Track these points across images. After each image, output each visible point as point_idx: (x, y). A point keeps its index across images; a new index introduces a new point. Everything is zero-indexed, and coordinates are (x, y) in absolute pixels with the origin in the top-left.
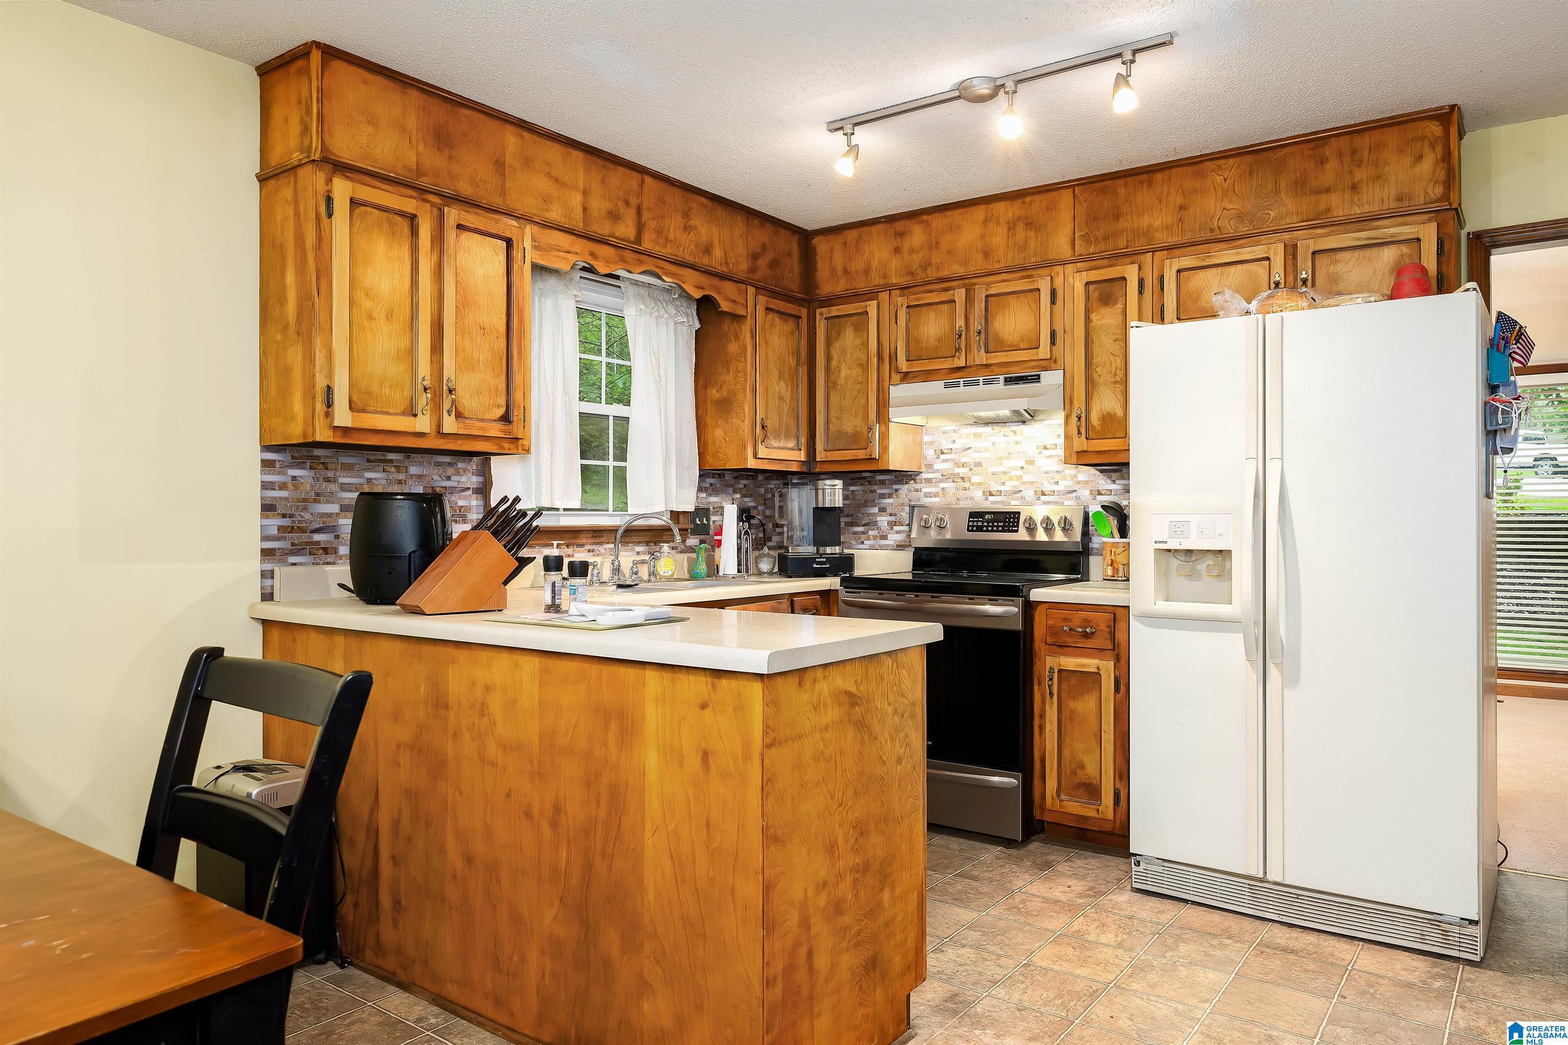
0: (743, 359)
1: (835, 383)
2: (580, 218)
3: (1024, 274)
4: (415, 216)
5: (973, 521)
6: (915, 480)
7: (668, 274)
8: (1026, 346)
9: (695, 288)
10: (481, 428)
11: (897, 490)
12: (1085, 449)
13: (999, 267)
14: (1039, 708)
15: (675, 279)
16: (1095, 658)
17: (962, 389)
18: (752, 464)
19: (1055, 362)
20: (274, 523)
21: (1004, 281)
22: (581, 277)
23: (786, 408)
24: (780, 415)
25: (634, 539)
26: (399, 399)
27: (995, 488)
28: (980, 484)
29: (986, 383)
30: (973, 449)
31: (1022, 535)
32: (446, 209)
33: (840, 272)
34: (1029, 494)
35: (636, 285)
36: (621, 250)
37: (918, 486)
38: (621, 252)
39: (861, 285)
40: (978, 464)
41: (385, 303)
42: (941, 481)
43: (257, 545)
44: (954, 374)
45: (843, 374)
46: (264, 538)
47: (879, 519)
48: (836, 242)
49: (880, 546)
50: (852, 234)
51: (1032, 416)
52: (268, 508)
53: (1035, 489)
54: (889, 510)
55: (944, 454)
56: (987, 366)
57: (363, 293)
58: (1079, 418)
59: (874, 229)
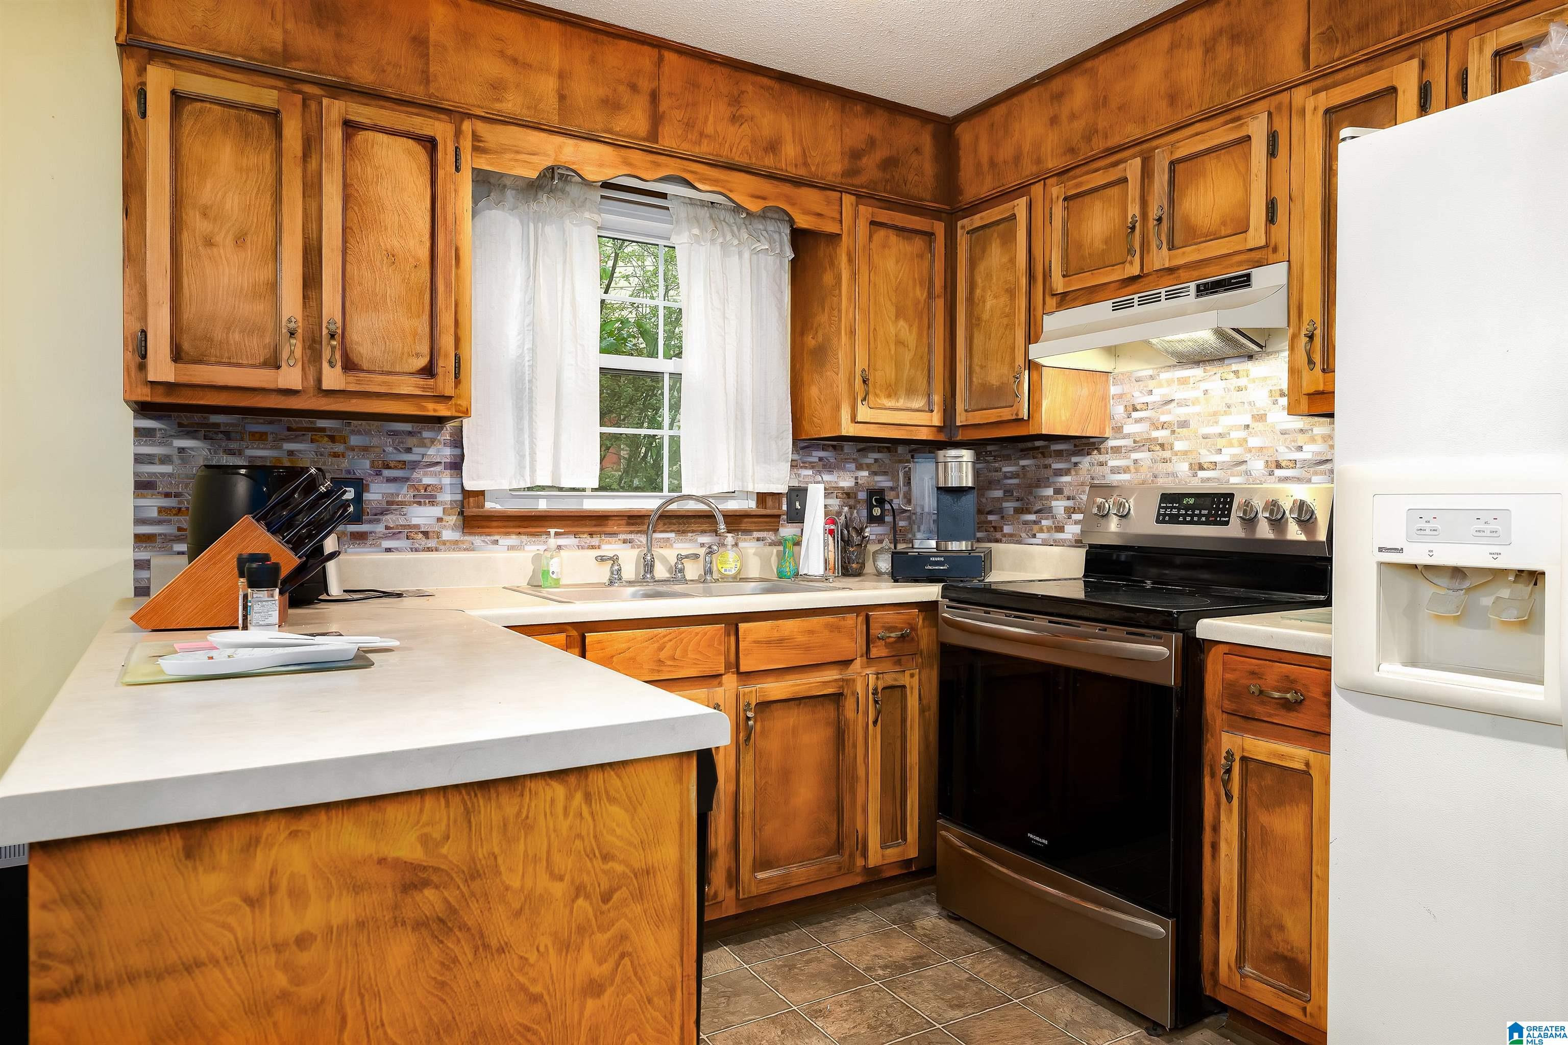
0: (837, 291)
1: (979, 319)
2: (554, 109)
3: (1228, 117)
4: (277, 113)
5: (1166, 508)
6: (1099, 450)
7: (704, 180)
8: (1229, 232)
9: (750, 199)
10: (384, 383)
11: (1076, 464)
12: (1321, 388)
13: (1191, 113)
14: (1211, 815)
15: (716, 186)
16: (1303, 745)
17: (1137, 310)
18: (848, 429)
19: (1275, 250)
20: (152, 504)
21: (1197, 134)
22: (602, 197)
23: (908, 356)
24: (898, 366)
25: (694, 527)
26: (257, 347)
27: (1207, 457)
28: (1185, 453)
29: (1171, 296)
30: (1176, 401)
31: (1234, 530)
32: (325, 101)
33: (986, 167)
34: (1257, 466)
35: (691, 204)
36: (624, 151)
37: (1102, 458)
38: (624, 152)
39: (1012, 180)
40: (1184, 424)
41: (233, 225)
42: (1134, 450)
43: (129, 530)
44: (1126, 289)
45: (988, 305)
46: (138, 521)
47: (1054, 503)
48: (982, 124)
49: (1055, 541)
50: (1000, 111)
51: (1261, 347)
52: (143, 486)
53: (1267, 458)
54: (1066, 492)
55: (1137, 410)
56: (1171, 270)
57: (197, 213)
58: (1311, 337)
59: (1025, 98)
